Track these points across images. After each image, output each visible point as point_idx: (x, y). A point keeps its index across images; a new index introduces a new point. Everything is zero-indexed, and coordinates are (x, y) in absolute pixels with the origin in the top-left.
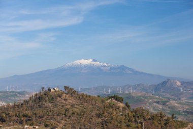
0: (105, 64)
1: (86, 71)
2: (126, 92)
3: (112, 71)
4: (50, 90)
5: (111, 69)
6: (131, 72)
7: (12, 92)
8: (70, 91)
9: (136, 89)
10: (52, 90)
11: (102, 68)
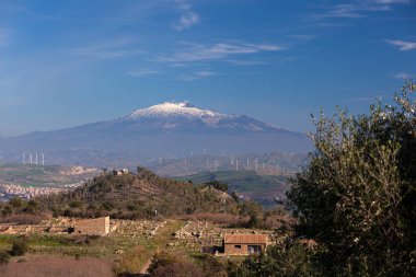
0: (209, 113)
1: (173, 126)
2: (248, 168)
3: (224, 125)
4: (115, 173)
5: (221, 122)
6: (259, 129)
7: (34, 165)
8: (146, 175)
9: (266, 162)
10: (120, 173)
11: (204, 121)
